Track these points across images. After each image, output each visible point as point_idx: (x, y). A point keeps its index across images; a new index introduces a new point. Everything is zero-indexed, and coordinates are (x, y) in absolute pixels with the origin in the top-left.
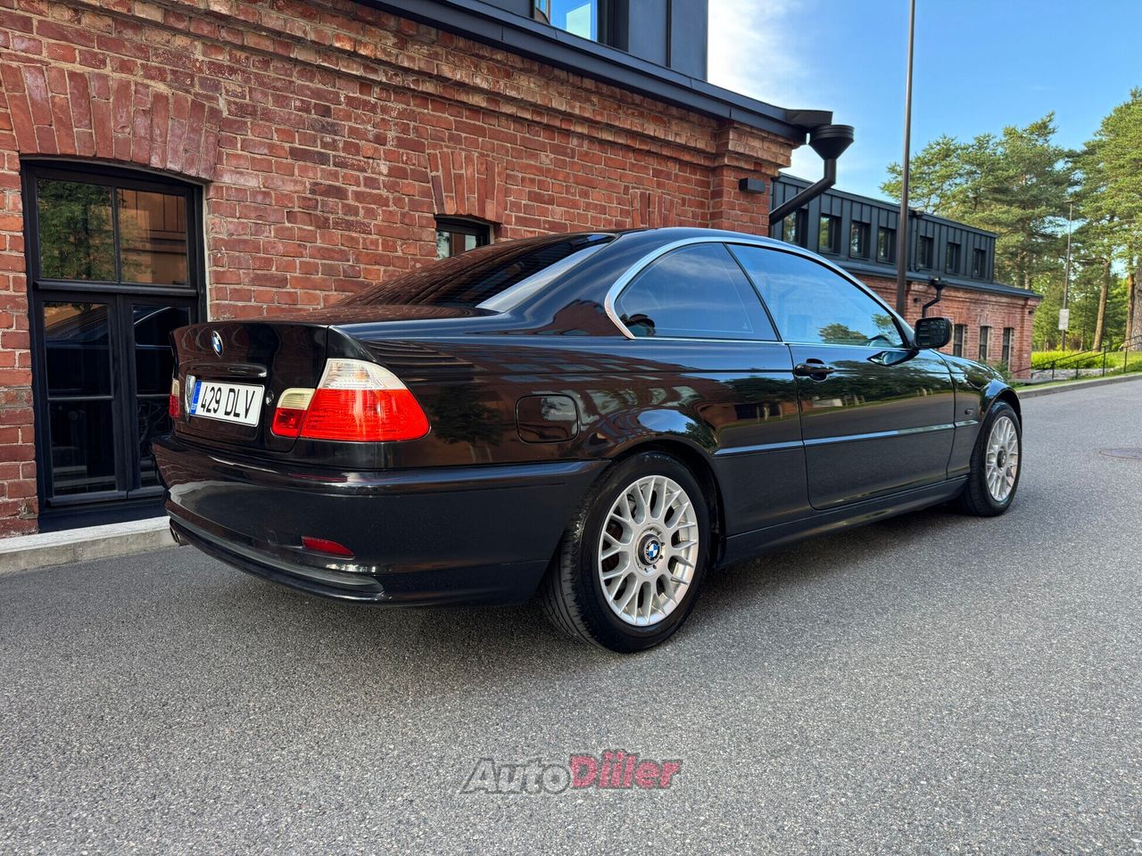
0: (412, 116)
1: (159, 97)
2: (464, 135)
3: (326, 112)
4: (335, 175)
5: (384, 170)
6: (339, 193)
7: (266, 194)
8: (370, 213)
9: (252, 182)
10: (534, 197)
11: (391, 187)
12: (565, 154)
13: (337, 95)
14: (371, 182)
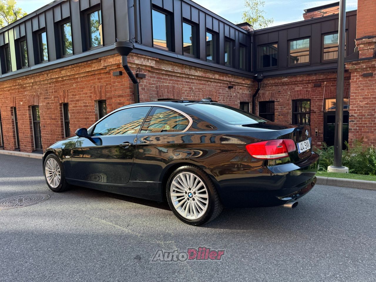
0: (55, 86)
1: (34, 95)
2: (62, 86)
3: (47, 90)
4: (48, 100)
5: (53, 97)
6: (49, 103)
7: (43, 106)
8: (52, 106)
9: (41, 104)
10: (73, 95)
11: (54, 100)
12: (77, 83)
13: (48, 87)
14: (52, 100)
